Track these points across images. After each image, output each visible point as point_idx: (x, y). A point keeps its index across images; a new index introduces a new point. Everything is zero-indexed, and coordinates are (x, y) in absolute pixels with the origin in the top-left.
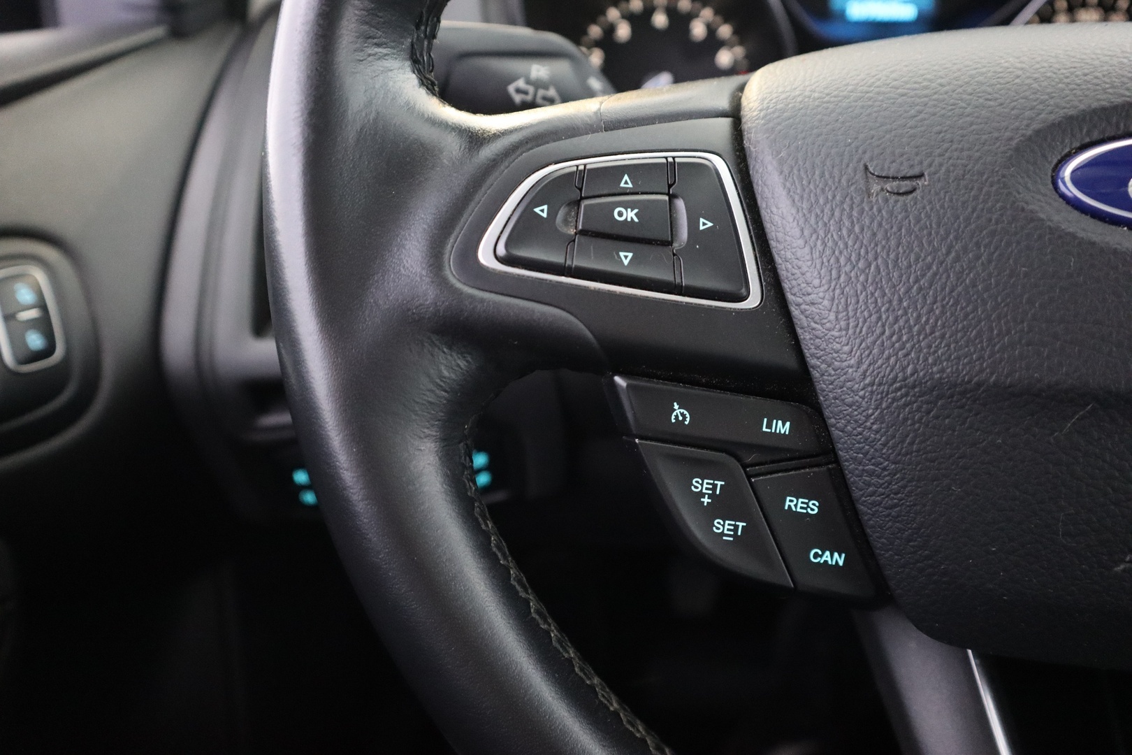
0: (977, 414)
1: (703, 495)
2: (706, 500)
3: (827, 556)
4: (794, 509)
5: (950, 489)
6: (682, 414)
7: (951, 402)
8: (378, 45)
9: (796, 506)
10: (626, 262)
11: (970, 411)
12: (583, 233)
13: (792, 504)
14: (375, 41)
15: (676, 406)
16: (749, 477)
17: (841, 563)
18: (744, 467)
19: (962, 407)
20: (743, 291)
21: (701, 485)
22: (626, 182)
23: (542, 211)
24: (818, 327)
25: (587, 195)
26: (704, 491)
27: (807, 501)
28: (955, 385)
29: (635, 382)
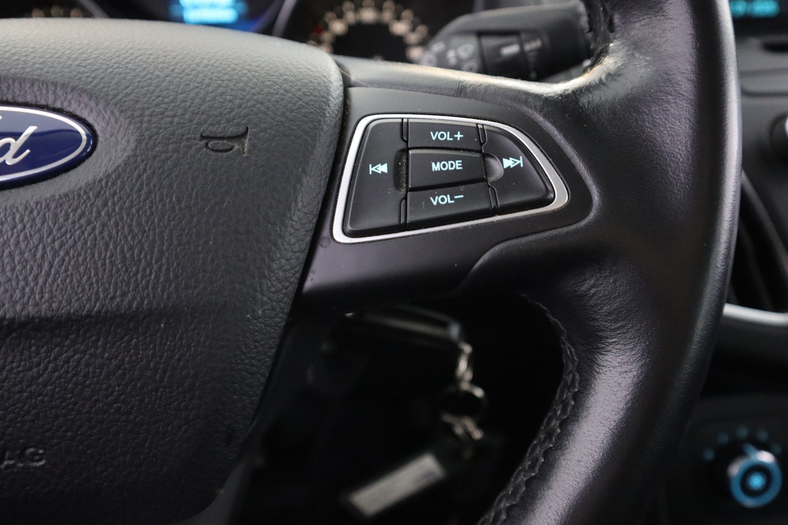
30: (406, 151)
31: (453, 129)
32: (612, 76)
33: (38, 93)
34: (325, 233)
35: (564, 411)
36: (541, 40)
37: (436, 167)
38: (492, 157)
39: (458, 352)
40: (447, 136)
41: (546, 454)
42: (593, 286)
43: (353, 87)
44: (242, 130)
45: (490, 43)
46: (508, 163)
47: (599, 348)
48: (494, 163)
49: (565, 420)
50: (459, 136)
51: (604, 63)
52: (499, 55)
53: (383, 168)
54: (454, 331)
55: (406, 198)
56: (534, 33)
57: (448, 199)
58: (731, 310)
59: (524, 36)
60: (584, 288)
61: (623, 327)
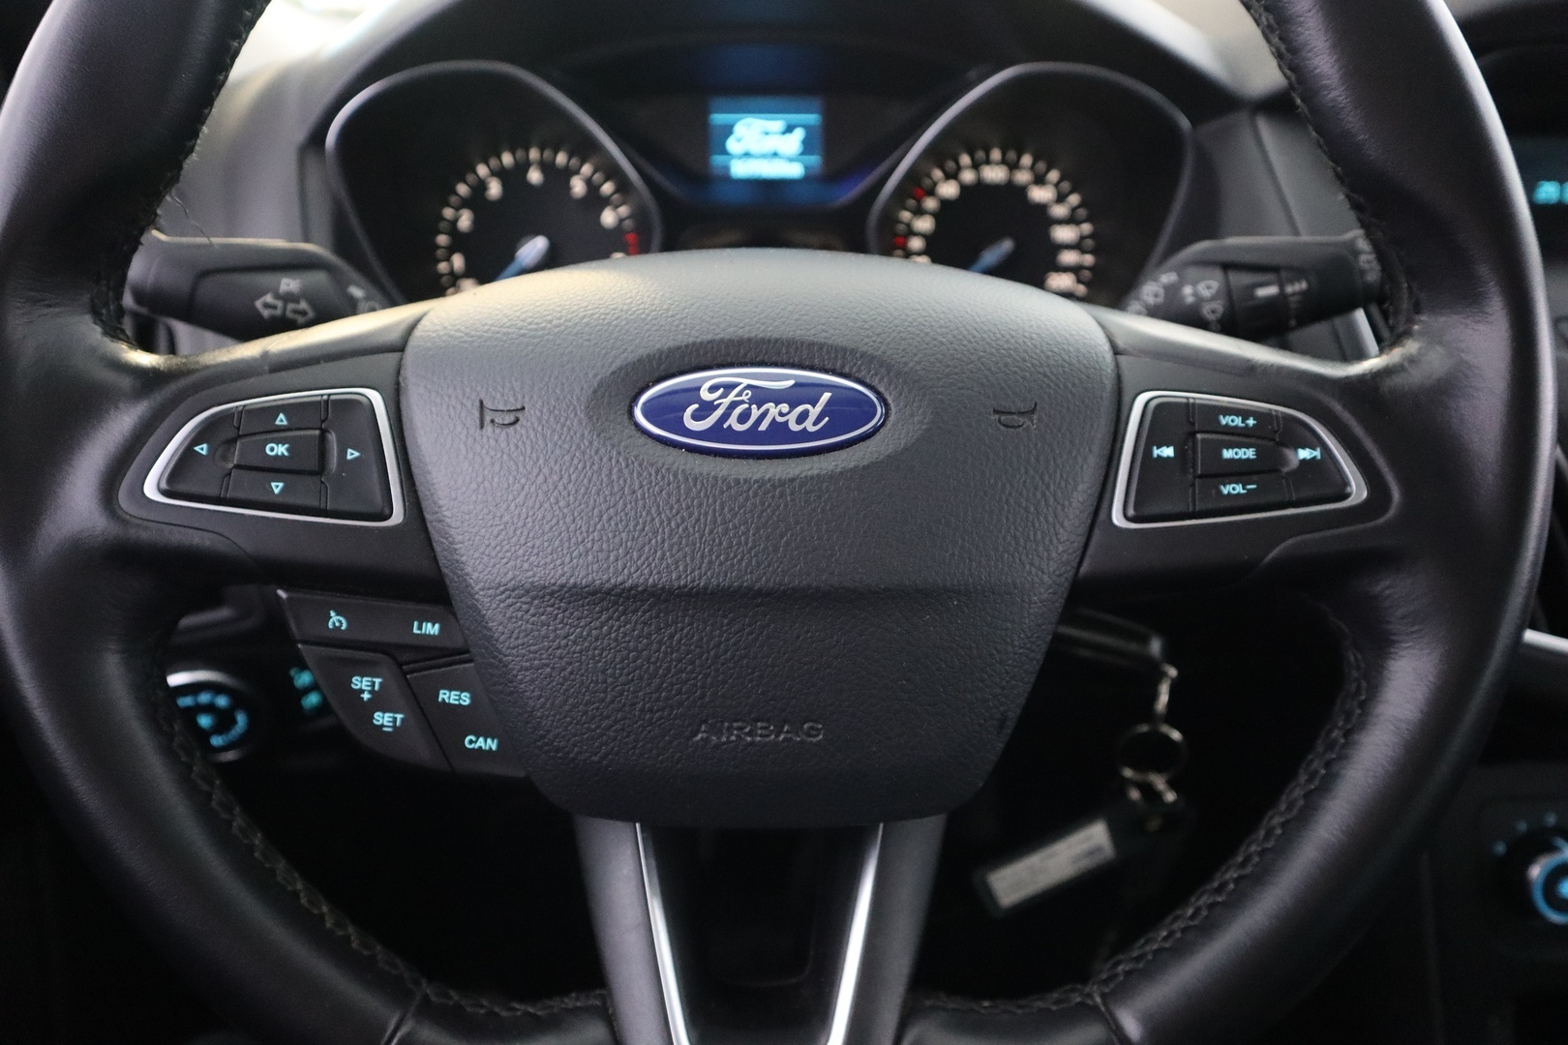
0: (564, 612)
1: (362, 691)
2: (366, 696)
3: (481, 742)
4: (447, 701)
5: (551, 676)
6: (340, 622)
7: (543, 602)
8: (50, 306)
9: (449, 698)
10: (276, 491)
11: (559, 608)
12: (238, 467)
13: (446, 697)
14: (46, 302)
15: (332, 614)
16: (405, 674)
17: (494, 748)
18: (400, 665)
19: (552, 606)
20: (387, 511)
21: (362, 683)
22: (281, 420)
23: (202, 449)
24: (444, 540)
25: (245, 433)
26: (364, 688)
27: (458, 693)
28: (545, 587)
29: (294, 595)
30: (1193, 434)
31: (1245, 414)
32: (1412, 360)
33: (826, 357)
34: (1102, 516)
35: (1348, 719)
36: (1308, 282)
37: (1228, 454)
38: (1287, 446)
39: (1161, 675)
40: (1238, 421)
41: (1328, 765)
42: (1388, 588)
43: (1120, 354)
44: (1029, 406)
45: (1240, 279)
46: (1304, 454)
47: (1392, 653)
48: (1288, 453)
49: (1350, 729)
50: (1251, 422)
51: (1407, 346)
52: (1252, 297)
53: (1168, 452)
54: (1155, 647)
55: (1193, 485)
56: (1297, 272)
57: (1239, 489)
58: (1532, 636)
59: (1284, 274)
60: (1378, 589)
61: (1420, 630)
